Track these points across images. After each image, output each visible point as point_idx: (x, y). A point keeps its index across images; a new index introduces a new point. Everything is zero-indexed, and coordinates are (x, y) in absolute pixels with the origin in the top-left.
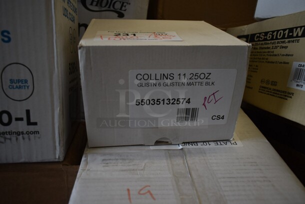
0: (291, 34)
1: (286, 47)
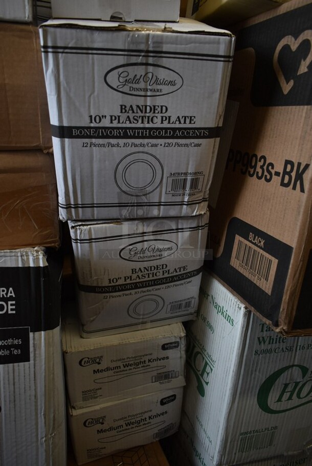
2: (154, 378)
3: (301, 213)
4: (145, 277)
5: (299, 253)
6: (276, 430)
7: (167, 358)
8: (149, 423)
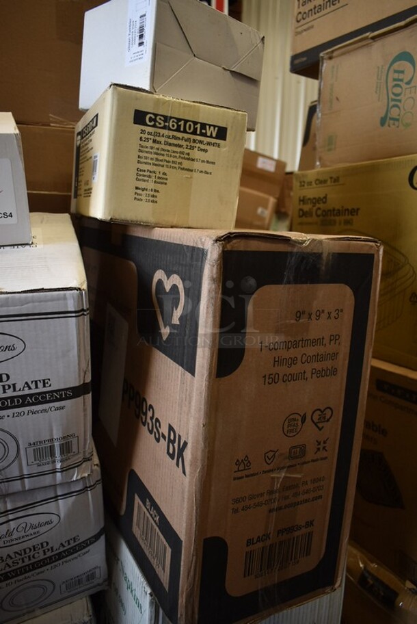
0: (204, 131)
1: (205, 151)
3: (186, 500)
4: (18, 563)
5: (190, 547)
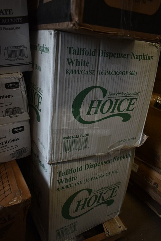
2: (4, 112)
6: (88, 137)
7: (12, 96)
8: (5, 146)
